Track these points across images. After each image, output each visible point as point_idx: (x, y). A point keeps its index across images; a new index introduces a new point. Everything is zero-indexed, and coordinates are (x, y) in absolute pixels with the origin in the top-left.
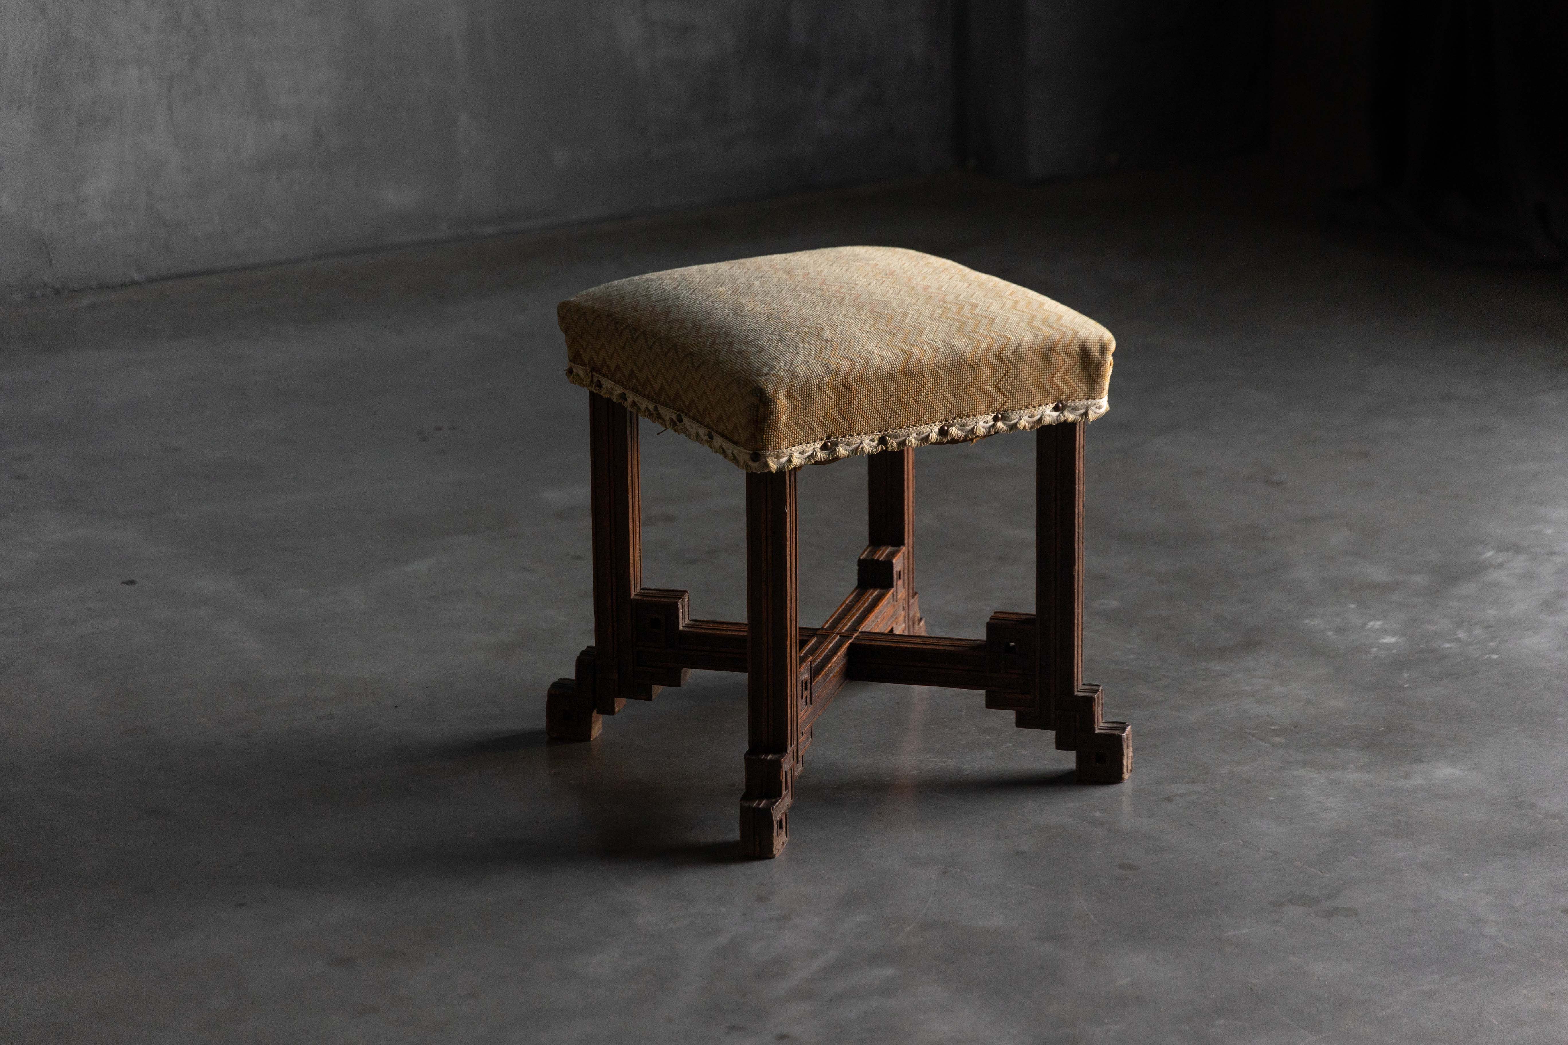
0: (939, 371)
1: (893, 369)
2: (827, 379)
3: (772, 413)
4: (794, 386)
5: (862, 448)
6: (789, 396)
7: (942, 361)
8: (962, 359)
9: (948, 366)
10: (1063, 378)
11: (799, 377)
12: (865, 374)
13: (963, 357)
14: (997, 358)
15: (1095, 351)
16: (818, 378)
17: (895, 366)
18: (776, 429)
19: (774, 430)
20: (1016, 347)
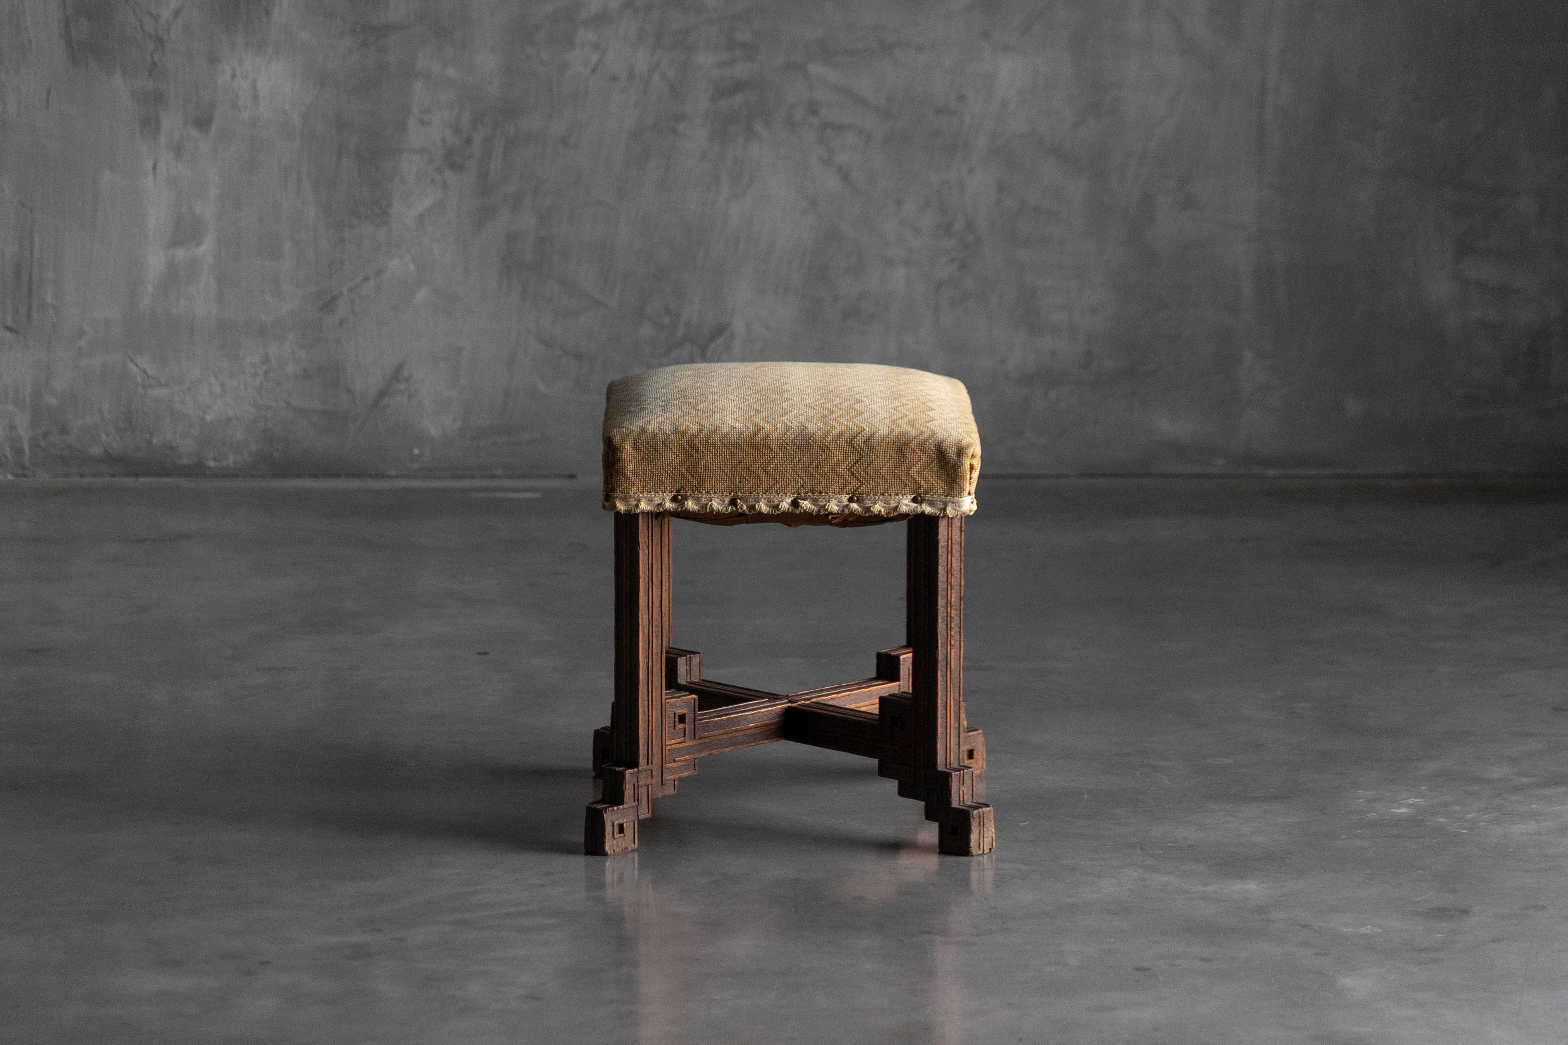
0: (788, 448)
1: (740, 439)
2: (673, 438)
3: (619, 460)
4: (641, 440)
5: (711, 505)
6: (636, 447)
7: (791, 438)
8: (811, 439)
9: (797, 444)
10: (919, 473)
11: (647, 432)
12: (711, 439)
13: (812, 439)
14: (848, 444)
15: (952, 453)
16: (664, 436)
17: (742, 436)
18: (624, 475)
19: (622, 475)
20: (869, 437)
